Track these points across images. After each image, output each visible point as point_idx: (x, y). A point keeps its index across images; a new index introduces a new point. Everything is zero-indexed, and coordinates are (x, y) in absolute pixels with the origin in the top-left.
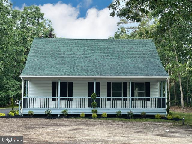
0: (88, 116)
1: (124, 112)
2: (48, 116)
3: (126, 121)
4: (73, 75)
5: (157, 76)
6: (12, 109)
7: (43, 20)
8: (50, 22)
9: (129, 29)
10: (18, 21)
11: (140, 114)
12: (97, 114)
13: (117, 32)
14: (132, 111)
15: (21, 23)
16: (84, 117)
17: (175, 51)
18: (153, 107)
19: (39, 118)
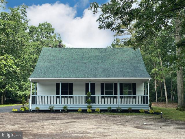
0: (84, 111)
1: (114, 107)
2: (51, 111)
3: (114, 115)
4: (72, 77)
5: (140, 77)
6: (23, 105)
7: (54, 34)
8: (59, 35)
9: (122, 40)
10: (34, 35)
11: (127, 109)
12: (92, 109)
13: (114, 43)
14: (120, 107)
15: (36, 37)
16: (81, 112)
17: (160, 57)
18: (138, 103)
19: (43, 113)
